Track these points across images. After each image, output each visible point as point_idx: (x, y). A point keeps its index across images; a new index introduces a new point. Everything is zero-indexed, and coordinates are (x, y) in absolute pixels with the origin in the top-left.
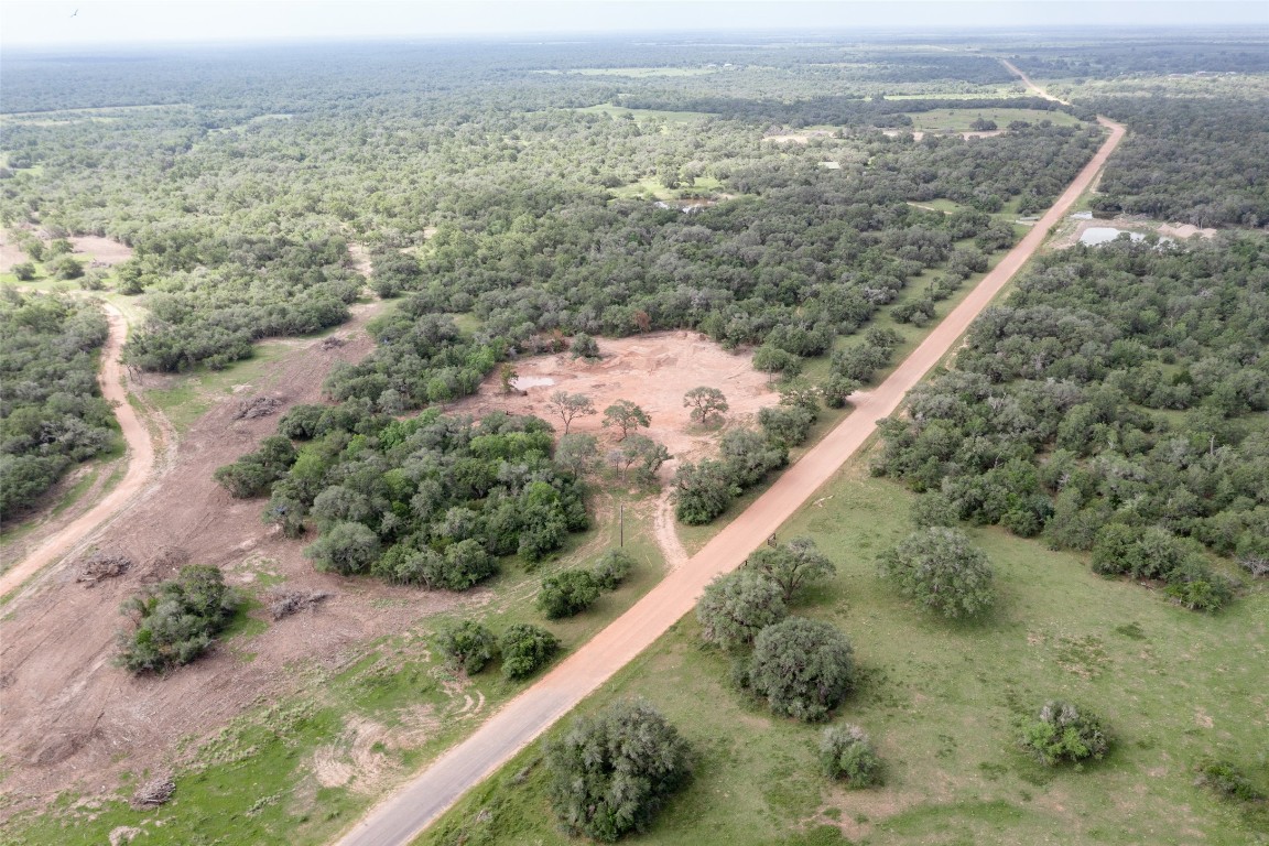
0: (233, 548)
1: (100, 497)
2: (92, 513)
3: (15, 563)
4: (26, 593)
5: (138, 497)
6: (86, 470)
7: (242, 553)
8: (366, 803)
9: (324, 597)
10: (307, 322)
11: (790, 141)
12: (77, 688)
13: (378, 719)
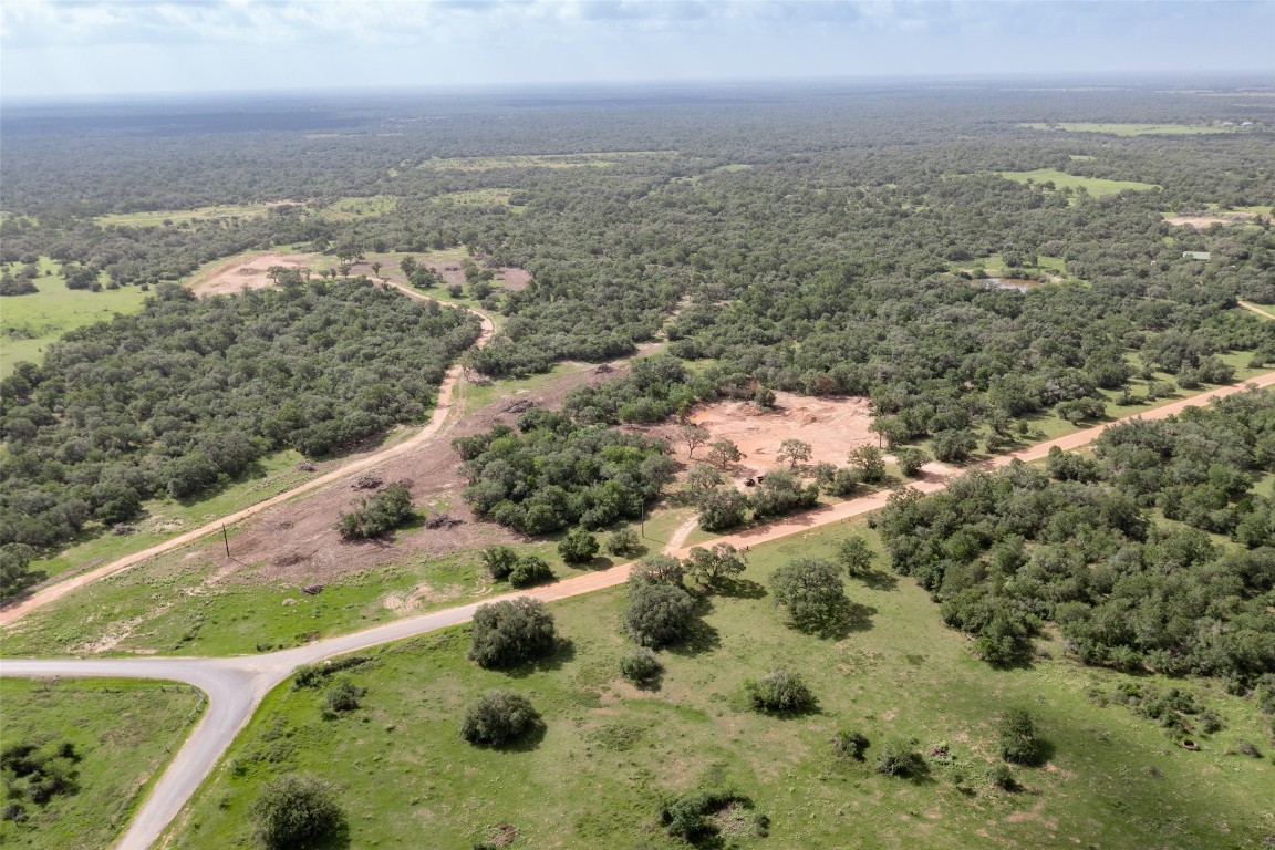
0: (440, 486)
1: (395, 444)
2: (386, 452)
3: (332, 471)
4: (327, 487)
5: (414, 449)
6: (401, 427)
7: (441, 490)
8: (396, 618)
9: (460, 522)
10: (595, 351)
11: (1187, 225)
12: (316, 537)
13: (432, 586)
